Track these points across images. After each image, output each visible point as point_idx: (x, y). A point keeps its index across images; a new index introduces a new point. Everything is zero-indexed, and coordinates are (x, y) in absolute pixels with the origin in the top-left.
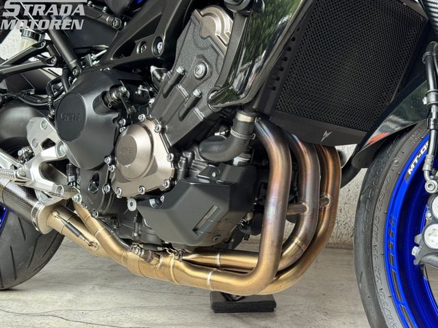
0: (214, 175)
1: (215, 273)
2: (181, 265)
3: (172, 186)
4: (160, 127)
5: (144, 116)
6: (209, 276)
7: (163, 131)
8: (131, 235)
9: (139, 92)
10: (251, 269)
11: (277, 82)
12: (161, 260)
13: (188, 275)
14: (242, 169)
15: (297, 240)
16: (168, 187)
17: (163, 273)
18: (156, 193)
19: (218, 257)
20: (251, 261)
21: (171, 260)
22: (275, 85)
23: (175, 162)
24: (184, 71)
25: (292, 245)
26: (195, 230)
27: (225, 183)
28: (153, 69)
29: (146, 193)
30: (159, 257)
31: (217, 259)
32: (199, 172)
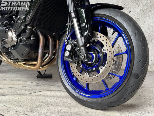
0: (26, 42)
1: (29, 66)
2: (22, 64)
3: (16, 44)
4: (14, 30)
5: (11, 28)
6: (27, 66)
7: (15, 31)
8: (11, 57)
9: (12, 23)
10: (36, 65)
11: (36, 19)
12: (18, 63)
13: (23, 66)
14: (33, 40)
15: (48, 58)
16: (15, 44)
17: (18, 66)
18: (13, 46)
19: (30, 62)
20: (35, 63)
21: (20, 63)
22: (36, 20)
23: (17, 38)
24: (20, 17)
25: (47, 59)
26: (22, 55)
27: (29, 44)
28: (14, 17)
29: (11, 46)
30: (18, 62)
31: (30, 63)
32: (23, 41)
